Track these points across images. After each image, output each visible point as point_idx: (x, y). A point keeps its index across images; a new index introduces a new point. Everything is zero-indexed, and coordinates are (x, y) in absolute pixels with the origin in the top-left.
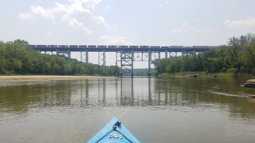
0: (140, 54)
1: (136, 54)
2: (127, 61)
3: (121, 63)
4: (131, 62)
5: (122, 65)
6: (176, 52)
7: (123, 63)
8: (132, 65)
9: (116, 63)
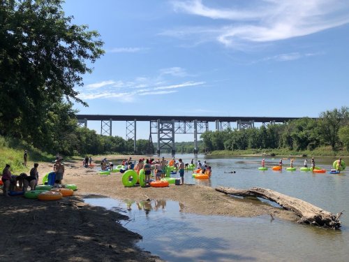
0: (182, 124)
1: (177, 124)
2: (166, 134)
3: (159, 136)
4: (171, 135)
5: (160, 139)
6: (229, 122)
9: (150, 136)
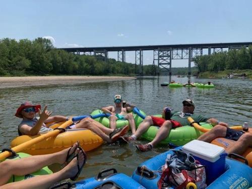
0: (180, 51)
1: (175, 52)
2: (165, 60)
3: (159, 61)
4: (169, 61)
5: (160, 64)
6: (222, 48)
7: (160, 61)
8: (170, 64)
9: (154, 62)
